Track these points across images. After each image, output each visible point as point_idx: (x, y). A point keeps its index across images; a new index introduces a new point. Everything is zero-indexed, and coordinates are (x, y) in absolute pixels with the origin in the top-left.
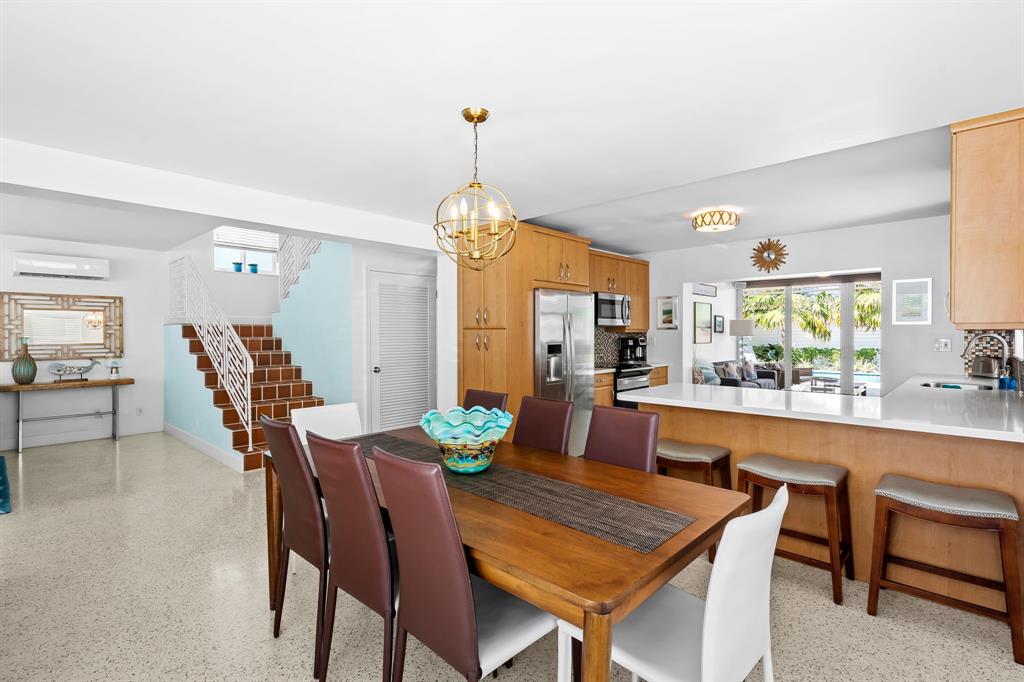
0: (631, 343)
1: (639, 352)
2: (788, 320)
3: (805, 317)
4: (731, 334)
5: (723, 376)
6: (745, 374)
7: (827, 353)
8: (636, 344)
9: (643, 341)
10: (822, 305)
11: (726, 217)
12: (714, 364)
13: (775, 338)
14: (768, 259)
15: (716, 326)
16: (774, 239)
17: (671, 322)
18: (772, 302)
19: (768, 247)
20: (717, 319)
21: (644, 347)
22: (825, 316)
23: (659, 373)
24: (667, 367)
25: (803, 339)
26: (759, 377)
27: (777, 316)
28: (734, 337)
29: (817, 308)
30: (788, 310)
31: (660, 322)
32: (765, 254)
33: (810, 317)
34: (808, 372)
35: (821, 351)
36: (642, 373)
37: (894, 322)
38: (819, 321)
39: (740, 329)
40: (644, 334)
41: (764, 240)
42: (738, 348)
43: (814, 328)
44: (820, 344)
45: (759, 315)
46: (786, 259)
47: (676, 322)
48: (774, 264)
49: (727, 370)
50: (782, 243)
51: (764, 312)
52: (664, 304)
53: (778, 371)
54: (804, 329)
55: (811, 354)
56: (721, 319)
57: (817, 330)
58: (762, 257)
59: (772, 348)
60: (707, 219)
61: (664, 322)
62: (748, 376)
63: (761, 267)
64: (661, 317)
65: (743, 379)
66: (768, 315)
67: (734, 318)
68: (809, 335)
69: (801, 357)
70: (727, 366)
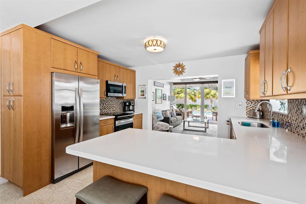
0: (127, 104)
1: (131, 108)
2: (186, 97)
3: (190, 96)
4: (169, 100)
5: (165, 116)
6: (172, 114)
7: (195, 106)
8: (130, 104)
9: (132, 103)
10: (194, 92)
11: (159, 43)
12: (162, 111)
13: (182, 102)
14: (179, 71)
15: (163, 98)
16: (181, 63)
17: (144, 95)
18: (181, 91)
19: (179, 66)
20: (164, 95)
21: (133, 106)
22: (195, 96)
23: (138, 116)
24: (142, 114)
25: (189, 102)
26: (177, 115)
27: (182, 95)
28: (170, 102)
29: (193, 93)
30: (186, 93)
31: (140, 95)
32: (178, 69)
33: (191, 96)
34: (191, 112)
35: (194, 106)
36: (130, 117)
37: (223, 96)
38: (193, 97)
39: (171, 99)
40: (133, 100)
41: (177, 63)
42: (171, 105)
43: (192, 99)
44: (194, 103)
45: (178, 95)
46: (185, 71)
47: (146, 96)
48: (181, 73)
49: (166, 113)
50: (184, 64)
51: (179, 94)
52: (141, 88)
53: (183, 113)
54: (190, 99)
55: (191, 106)
56: (165, 95)
57: (193, 99)
58: (177, 70)
59: (181, 105)
60: (150, 43)
61: (141, 96)
62: (173, 115)
63: (176, 74)
64: (140, 93)
65: (172, 116)
66: (180, 95)
67: (169, 95)
68: (191, 101)
69: (189, 107)
70: (166, 112)
